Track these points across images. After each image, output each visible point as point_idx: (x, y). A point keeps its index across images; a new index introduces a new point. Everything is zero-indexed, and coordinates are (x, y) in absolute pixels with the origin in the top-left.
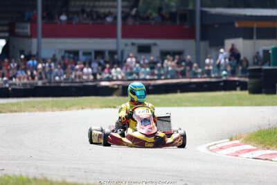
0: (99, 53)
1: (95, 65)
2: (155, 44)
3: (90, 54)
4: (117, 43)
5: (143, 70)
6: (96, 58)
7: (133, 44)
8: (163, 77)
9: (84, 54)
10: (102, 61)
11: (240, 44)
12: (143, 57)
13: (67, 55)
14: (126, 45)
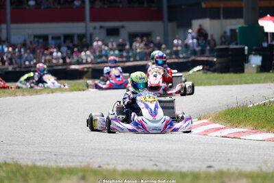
0: (68, 37)
1: (64, 49)
2: (123, 27)
3: (59, 38)
4: (86, 27)
5: (112, 52)
6: (65, 42)
7: (101, 27)
8: (132, 59)
9: (54, 38)
10: (71, 45)
11: (207, 24)
12: (112, 40)
13: (36, 39)
14: (95, 28)
